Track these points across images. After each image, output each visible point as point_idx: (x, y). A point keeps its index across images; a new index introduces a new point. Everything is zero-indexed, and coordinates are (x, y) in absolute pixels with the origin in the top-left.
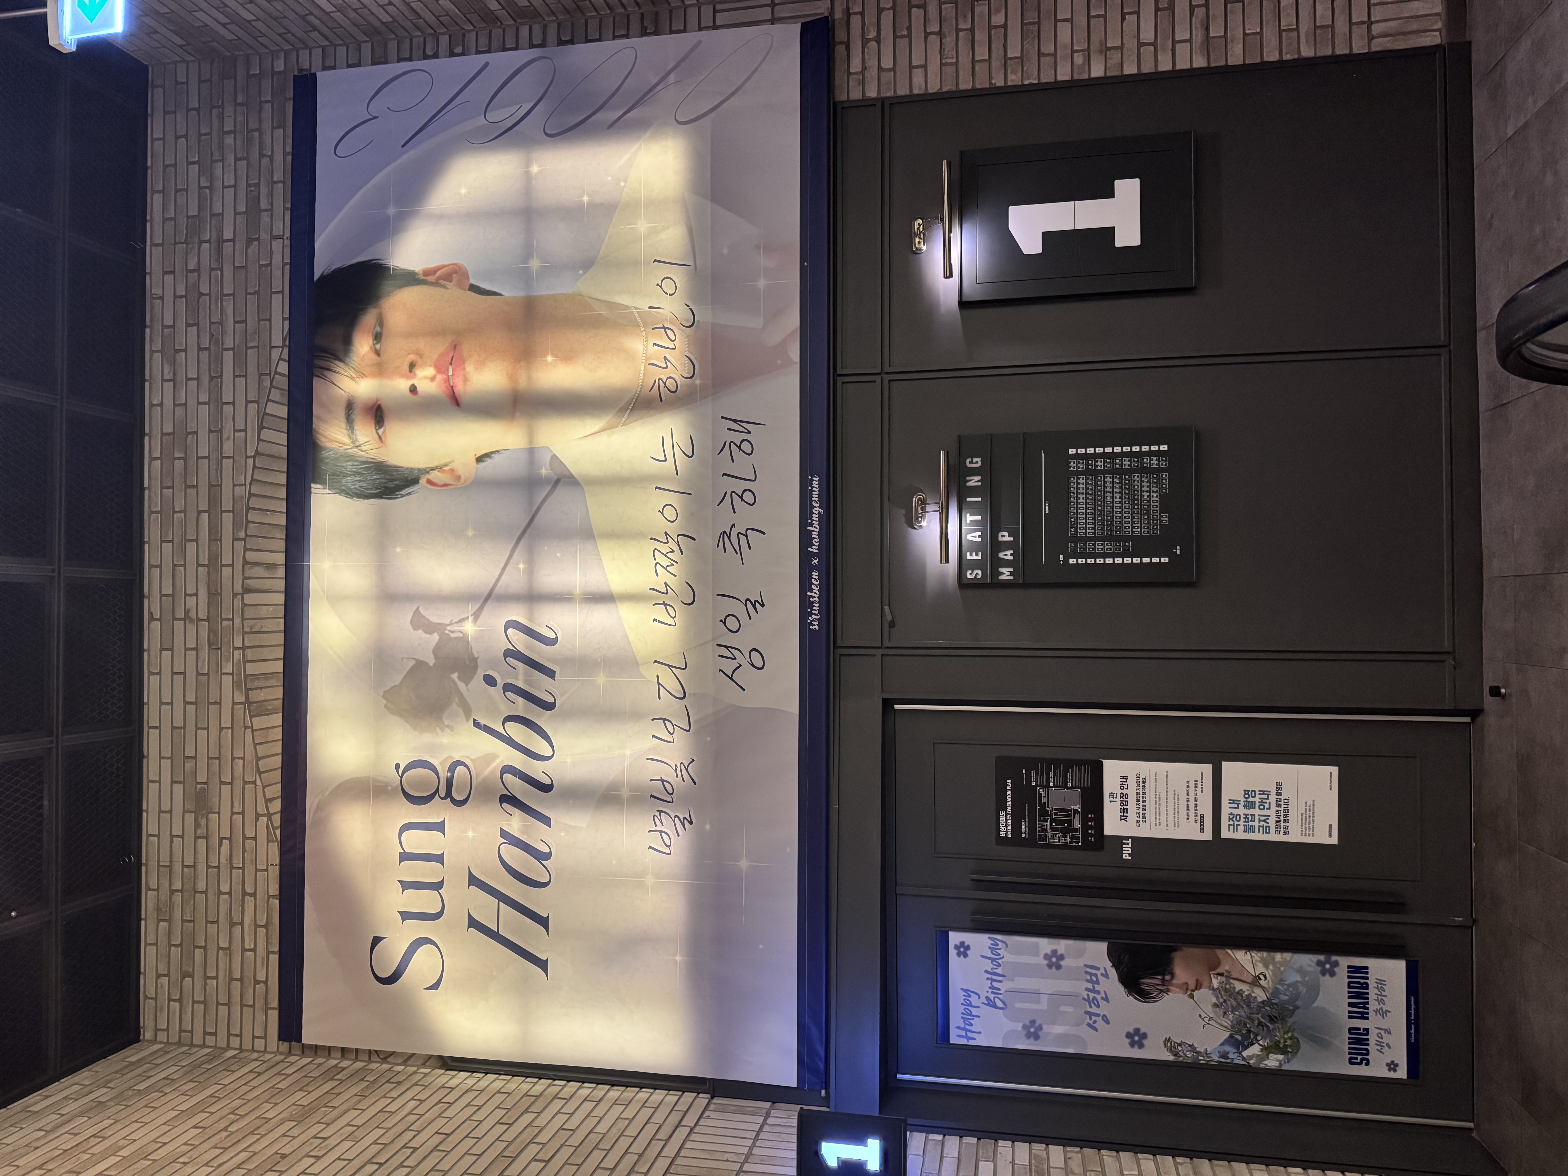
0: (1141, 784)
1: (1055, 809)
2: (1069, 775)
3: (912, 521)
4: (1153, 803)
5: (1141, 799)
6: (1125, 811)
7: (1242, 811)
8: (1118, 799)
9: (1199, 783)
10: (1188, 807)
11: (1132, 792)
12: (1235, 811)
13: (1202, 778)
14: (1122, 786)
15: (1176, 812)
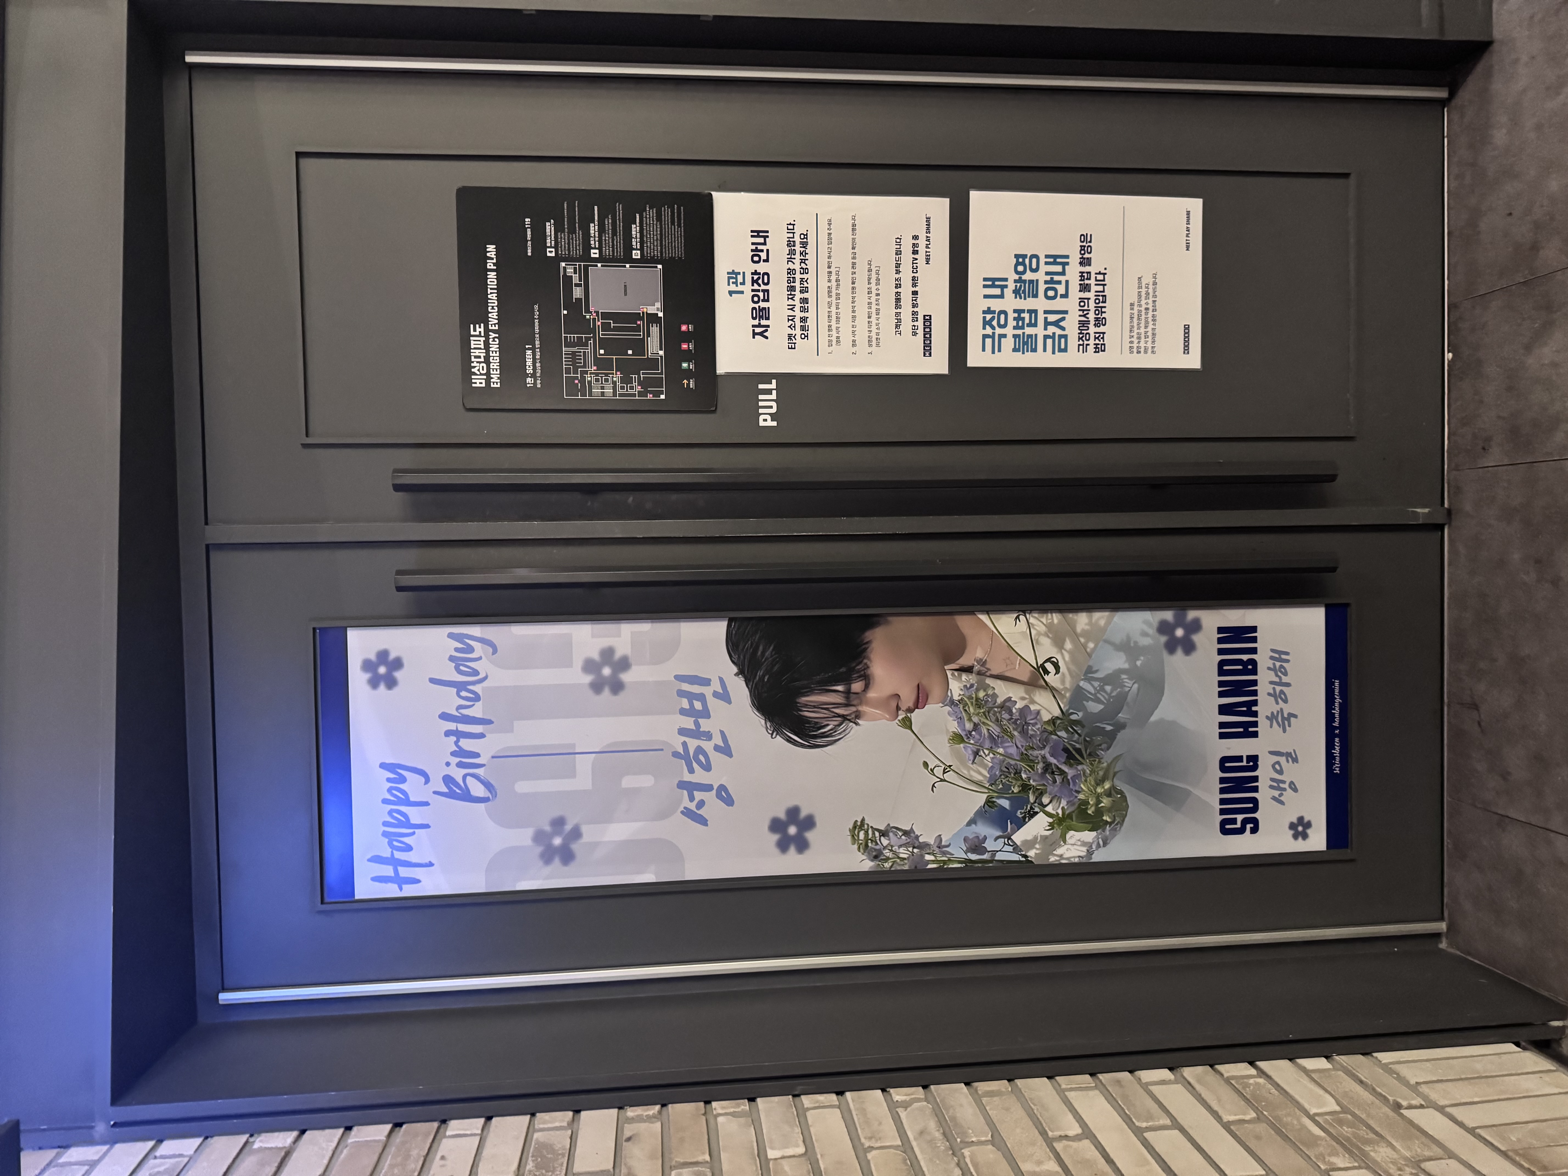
0: (798, 248)
1: (605, 316)
2: (635, 230)
4: (823, 295)
5: (797, 285)
6: (762, 314)
7: (1010, 303)
8: (748, 288)
9: (922, 242)
10: (898, 300)
11: (777, 267)
12: (996, 305)
13: (928, 231)
14: (756, 255)
15: (874, 311)
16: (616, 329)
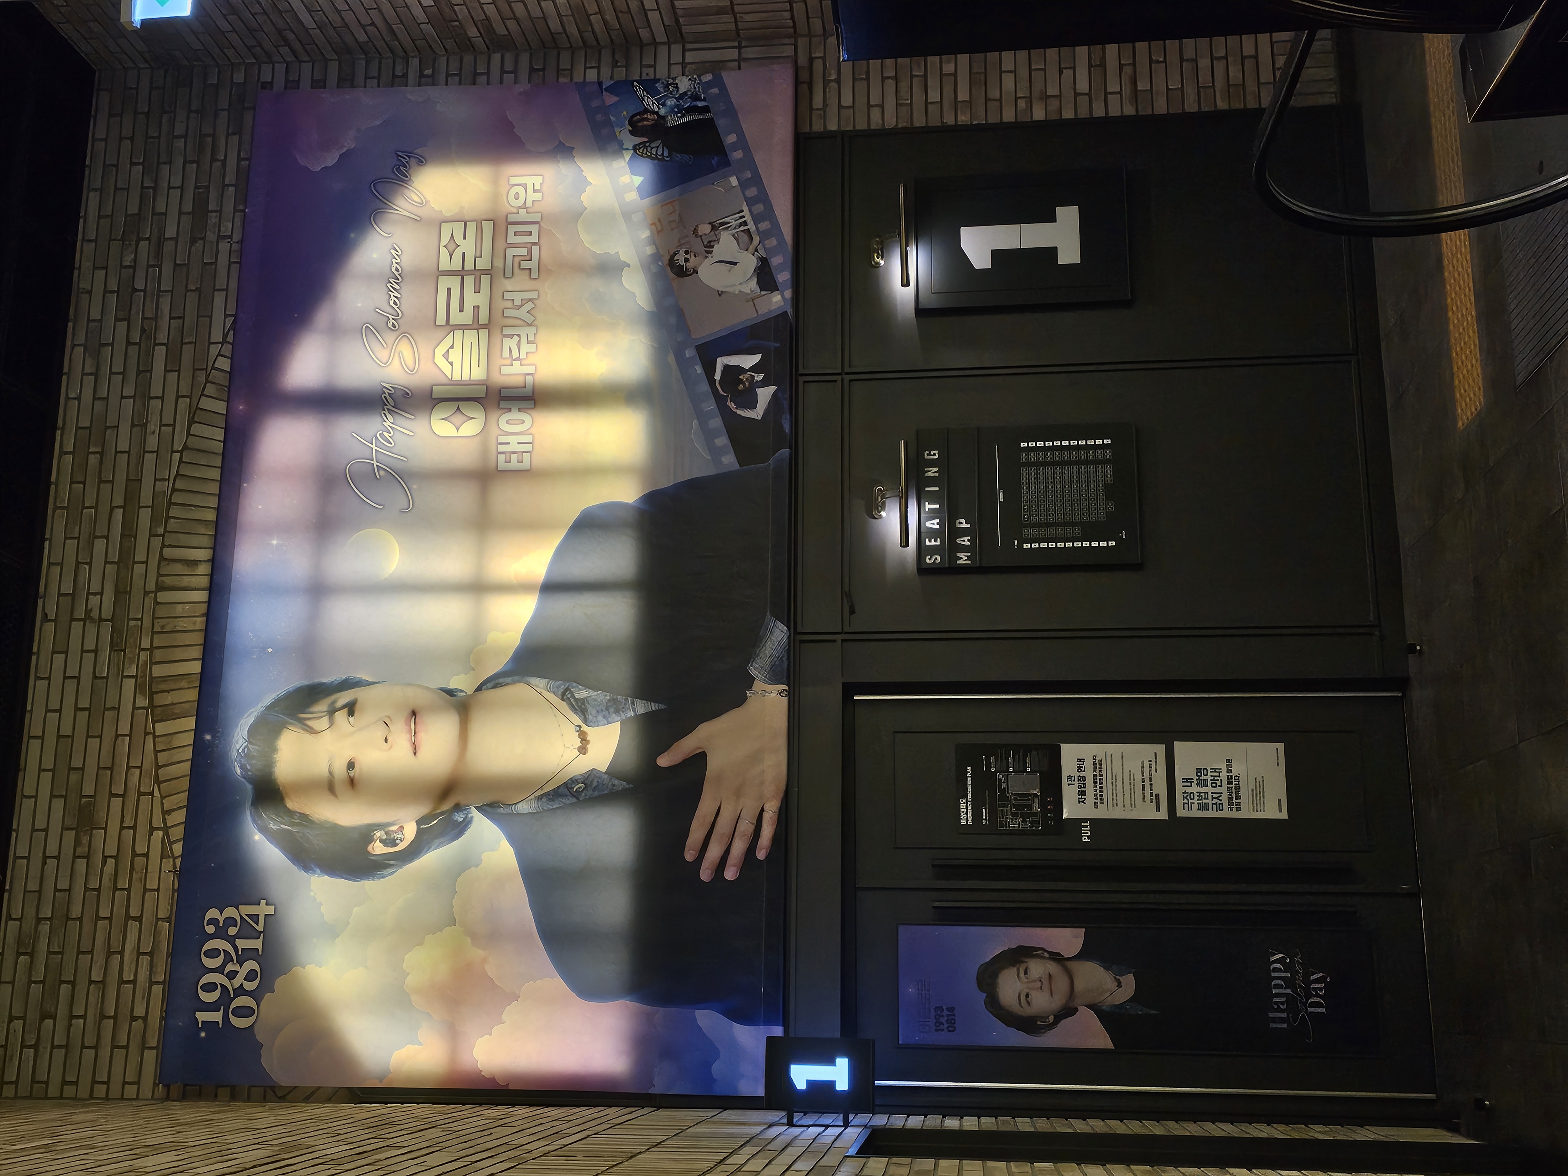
0: (1098, 766)
1: (1015, 795)
2: (1027, 759)
3: (873, 509)
4: (1110, 785)
5: (1098, 781)
6: (1082, 793)
7: (1195, 789)
8: (1076, 782)
9: (1153, 763)
10: (1143, 788)
11: (1089, 775)
12: (1189, 790)
13: (1156, 758)
14: (1079, 769)
15: (1132, 792)
16: (1020, 800)
